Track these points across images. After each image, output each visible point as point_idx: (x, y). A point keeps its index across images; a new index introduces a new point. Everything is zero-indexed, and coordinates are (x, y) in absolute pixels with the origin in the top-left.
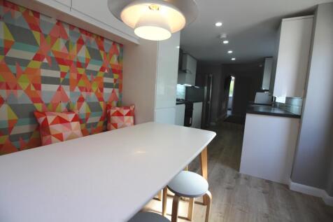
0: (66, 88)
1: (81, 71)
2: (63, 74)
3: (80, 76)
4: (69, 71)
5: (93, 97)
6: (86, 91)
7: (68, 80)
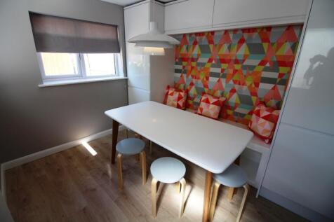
0: (223, 81)
1: (238, 67)
2: (223, 70)
3: (235, 71)
4: (228, 68)
5: (245, 90)
6: (239, 84)
7: (226, 74)
